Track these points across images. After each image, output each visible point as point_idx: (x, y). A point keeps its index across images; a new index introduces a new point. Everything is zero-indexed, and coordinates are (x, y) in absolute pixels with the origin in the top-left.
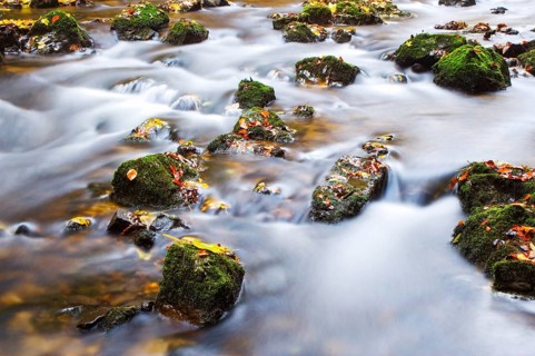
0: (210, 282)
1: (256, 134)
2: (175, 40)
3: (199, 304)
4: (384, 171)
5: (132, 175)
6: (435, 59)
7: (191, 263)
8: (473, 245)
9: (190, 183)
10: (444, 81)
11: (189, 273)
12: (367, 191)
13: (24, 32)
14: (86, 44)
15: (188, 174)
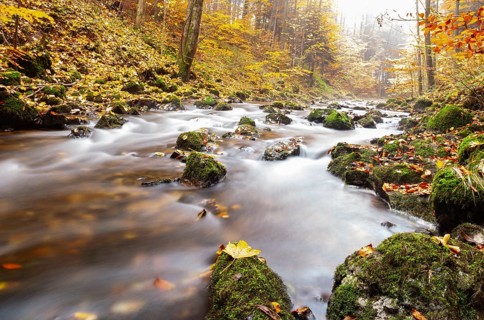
0: (207, 168)
1: (244, 133)
2: (219, 109)
3: (200, 179)
4: (299, 147)
5: (185, 138)
6: (323, 118)
7: (199, 159)
8: (335, 170)
9: (210, 144)
10: (327, 126)
11: (197, 164)
12: (290, 152)
13: (159, 102)
14: (183, 109)
15: (210, 141)
